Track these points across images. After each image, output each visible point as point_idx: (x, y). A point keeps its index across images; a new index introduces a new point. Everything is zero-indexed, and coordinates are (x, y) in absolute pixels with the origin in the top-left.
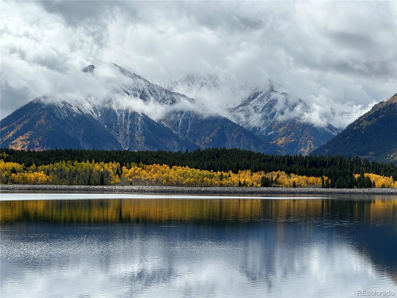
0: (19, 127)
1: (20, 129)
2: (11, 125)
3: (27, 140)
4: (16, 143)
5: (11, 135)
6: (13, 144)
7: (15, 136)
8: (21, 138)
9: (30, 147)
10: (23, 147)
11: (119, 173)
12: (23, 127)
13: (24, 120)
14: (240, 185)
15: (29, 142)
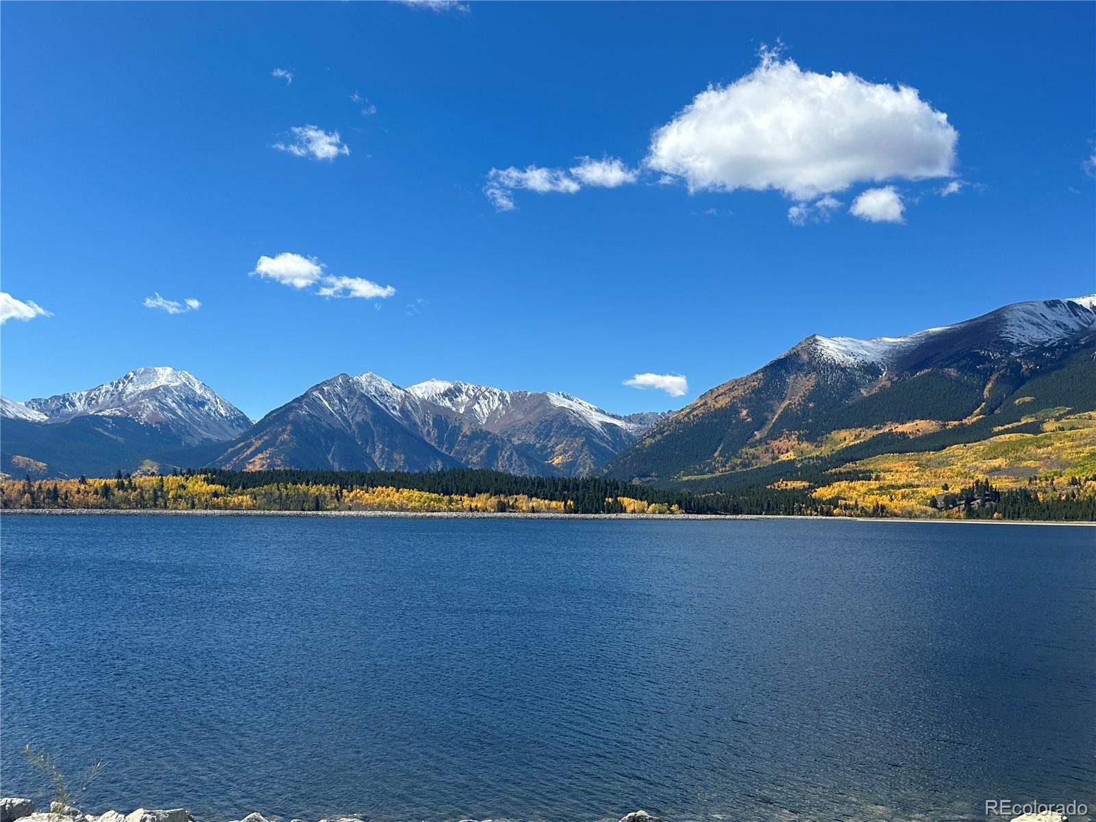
0: (258, 443)
1: (260, 446)
2: (248, 441)
3: (267, 458)
4: (254, 461)
5: (248, 452)
6: (250, 463)
7: (254, 454)
8: (260, 456)
9: (270, 465)
10: (262, 466)
11: (338, 497)
12: (263, 443)
13: (265, 435)
14: (471, 510)
15: (269, 461)
